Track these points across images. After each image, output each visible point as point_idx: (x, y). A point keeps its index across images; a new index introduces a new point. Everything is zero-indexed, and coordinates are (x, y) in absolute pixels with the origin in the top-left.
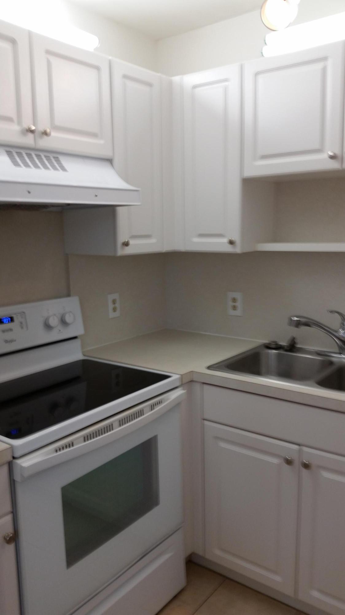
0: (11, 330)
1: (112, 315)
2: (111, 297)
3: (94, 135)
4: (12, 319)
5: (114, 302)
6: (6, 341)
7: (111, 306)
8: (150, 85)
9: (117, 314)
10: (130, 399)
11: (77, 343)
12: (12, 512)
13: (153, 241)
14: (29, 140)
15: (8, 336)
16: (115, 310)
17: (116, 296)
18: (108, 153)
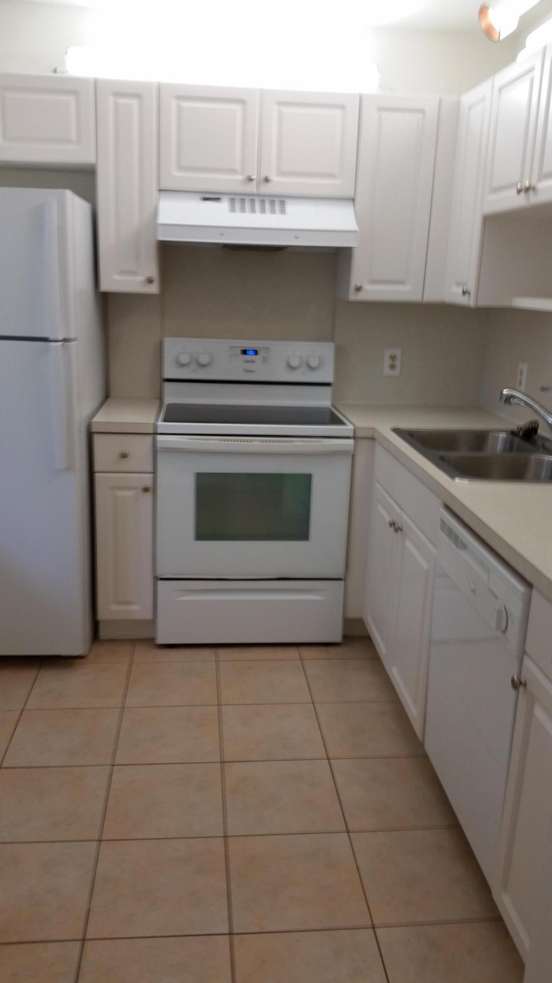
0: (253, 362)
1: (387, 371)
2: (388, 353)
3: (332, 176)
4: (256, 352)
5: (393, 358)
6: (247, 371)
7: (387, 362)
8: (422, 111)
9: (397, 372)
10: (275, 427)
11: (328, 390)
12: (154, 473)
13: (407, 288)
14: (252, 188)
15: (250, 366)
16: (392, 367)
17: (398, 353)
18: (350, 193)
